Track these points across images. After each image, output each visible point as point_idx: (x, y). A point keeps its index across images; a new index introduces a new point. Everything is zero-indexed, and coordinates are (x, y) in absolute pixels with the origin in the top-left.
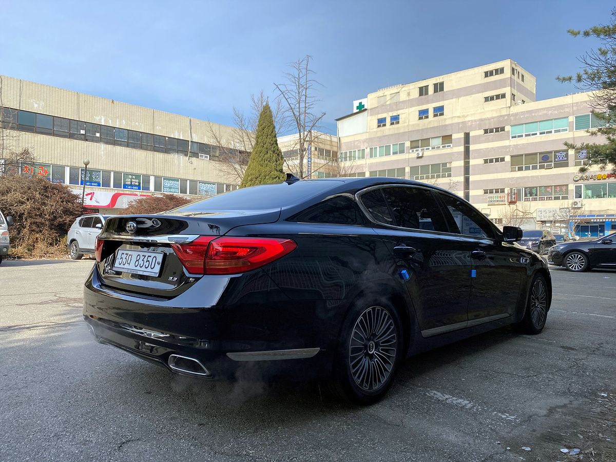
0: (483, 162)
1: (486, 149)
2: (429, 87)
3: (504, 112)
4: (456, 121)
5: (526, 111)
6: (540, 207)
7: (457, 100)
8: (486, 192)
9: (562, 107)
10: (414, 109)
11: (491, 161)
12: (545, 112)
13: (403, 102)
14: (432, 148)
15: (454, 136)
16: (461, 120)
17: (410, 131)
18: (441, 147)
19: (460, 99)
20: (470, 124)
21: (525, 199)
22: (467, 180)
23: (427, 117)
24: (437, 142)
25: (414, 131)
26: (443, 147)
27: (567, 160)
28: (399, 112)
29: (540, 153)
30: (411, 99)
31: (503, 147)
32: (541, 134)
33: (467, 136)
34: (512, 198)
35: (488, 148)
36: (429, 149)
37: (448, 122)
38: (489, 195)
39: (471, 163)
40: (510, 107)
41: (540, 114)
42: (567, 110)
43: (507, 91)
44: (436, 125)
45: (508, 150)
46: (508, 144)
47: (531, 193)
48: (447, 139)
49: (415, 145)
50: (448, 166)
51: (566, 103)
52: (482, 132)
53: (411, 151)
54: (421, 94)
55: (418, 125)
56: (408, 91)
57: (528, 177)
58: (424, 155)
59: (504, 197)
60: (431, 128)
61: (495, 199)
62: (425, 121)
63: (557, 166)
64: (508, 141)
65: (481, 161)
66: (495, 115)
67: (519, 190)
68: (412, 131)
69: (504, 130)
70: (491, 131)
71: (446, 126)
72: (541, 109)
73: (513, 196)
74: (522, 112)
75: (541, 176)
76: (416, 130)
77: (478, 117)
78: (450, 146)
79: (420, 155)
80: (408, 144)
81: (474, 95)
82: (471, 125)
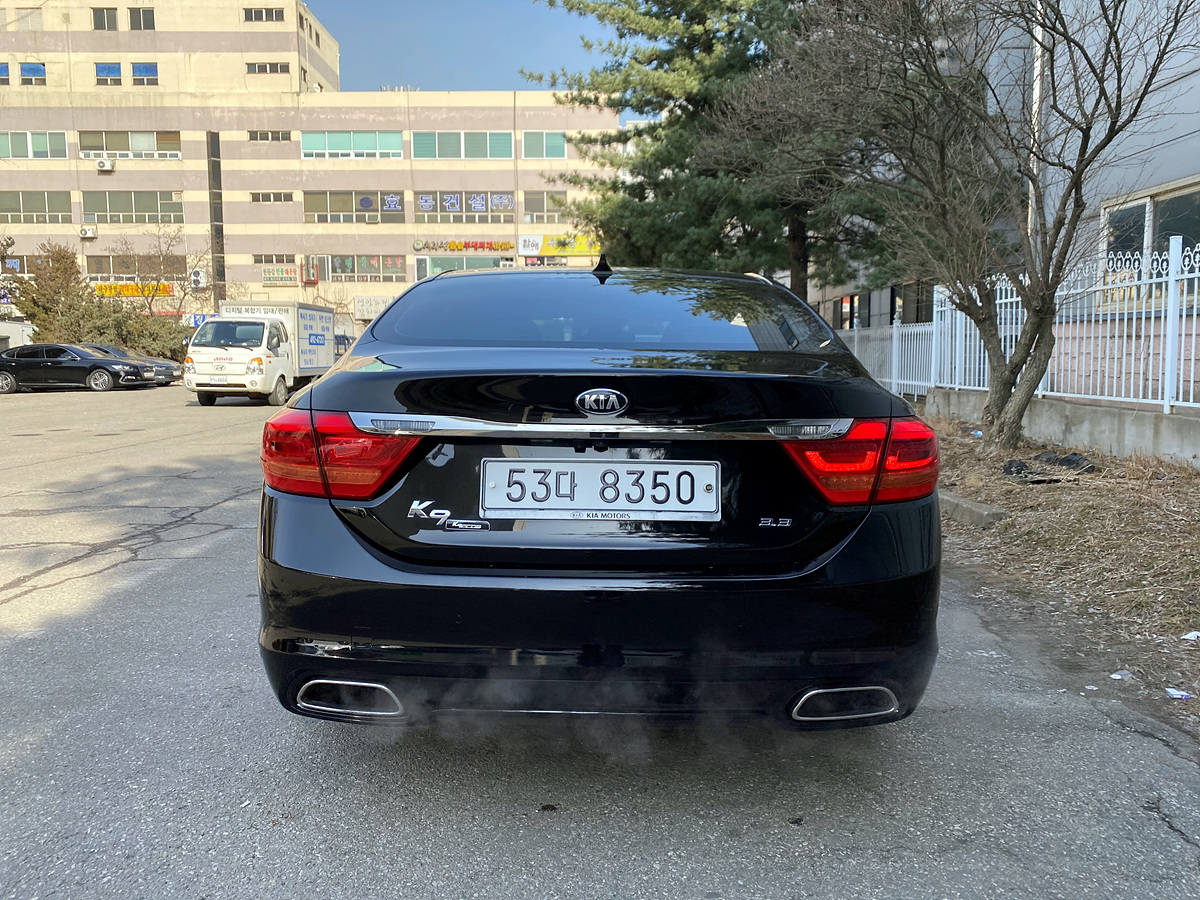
0: (249, 198)
1: (254, 171)
2: (118, 12)
3: (288, 102)
4: (188, 102)
5: (331, 108)
6: (360, 294)
7: (187, 55)
8: (258, 259)
9: (390, 111)
10: (81, 56)
11: (266, 197)
12: (363, 116)
13: (53, 34)
14: (135, 156)
15: (185, 136)
16: (197, 103)
17: (77, 108)
18: (156, 156)
19: (196, 57)
20: (218, 114)
21: (333, 277)
22: (218, 233)
23: (118, 82)
24: (145, 143)
25: (87, 109)
26: (160, 155)
27: (403, 210)
28: (43, 57)
29: (357, 193)
30: (74, 33)
31: (287, 173)
32: (357, 155)
33: (214, 140)
34: (308, 275)
35: (260, 171)
36: (127, 156)
37: (169, 102)
38: (264, 266)
39: (225, 198)
40: (298, 94)
41: (354, 117)
42: (400, 118)
43: (291, 58)
44: (140, 103)
45: (297, 179)
46: (297, 168)
47: (344, 266)
48: (169, 139)
49: (91, 141)
50: (175, 198)
51: (396, 105)
52: (245, 136)
53: (82, 155)
54: (99, 24)
55: (97, 96)
56: (64, 11)
57: (336, 236)
58: (117, 168)
59: (295, 272)
60: (129, 108)
61: (276, 275)
62: (111, 89)
63: (386, 219)
64: (297, 161)
65: (244, 196)
66: (270, 104)
67: (322, 261)
68: (82, 108)
69: (289, 139)
70: (264, 137)
71: (164, 109)
72: (356, 108)
73: (312, 271)
74: (321, 108)
75: (360, 236)
76: (91, 108)
77: (233, 103)
78: (177, 156)
79: (108, 167)
80: (72, 137)
81: (224, 54)
82: (222, 118)
